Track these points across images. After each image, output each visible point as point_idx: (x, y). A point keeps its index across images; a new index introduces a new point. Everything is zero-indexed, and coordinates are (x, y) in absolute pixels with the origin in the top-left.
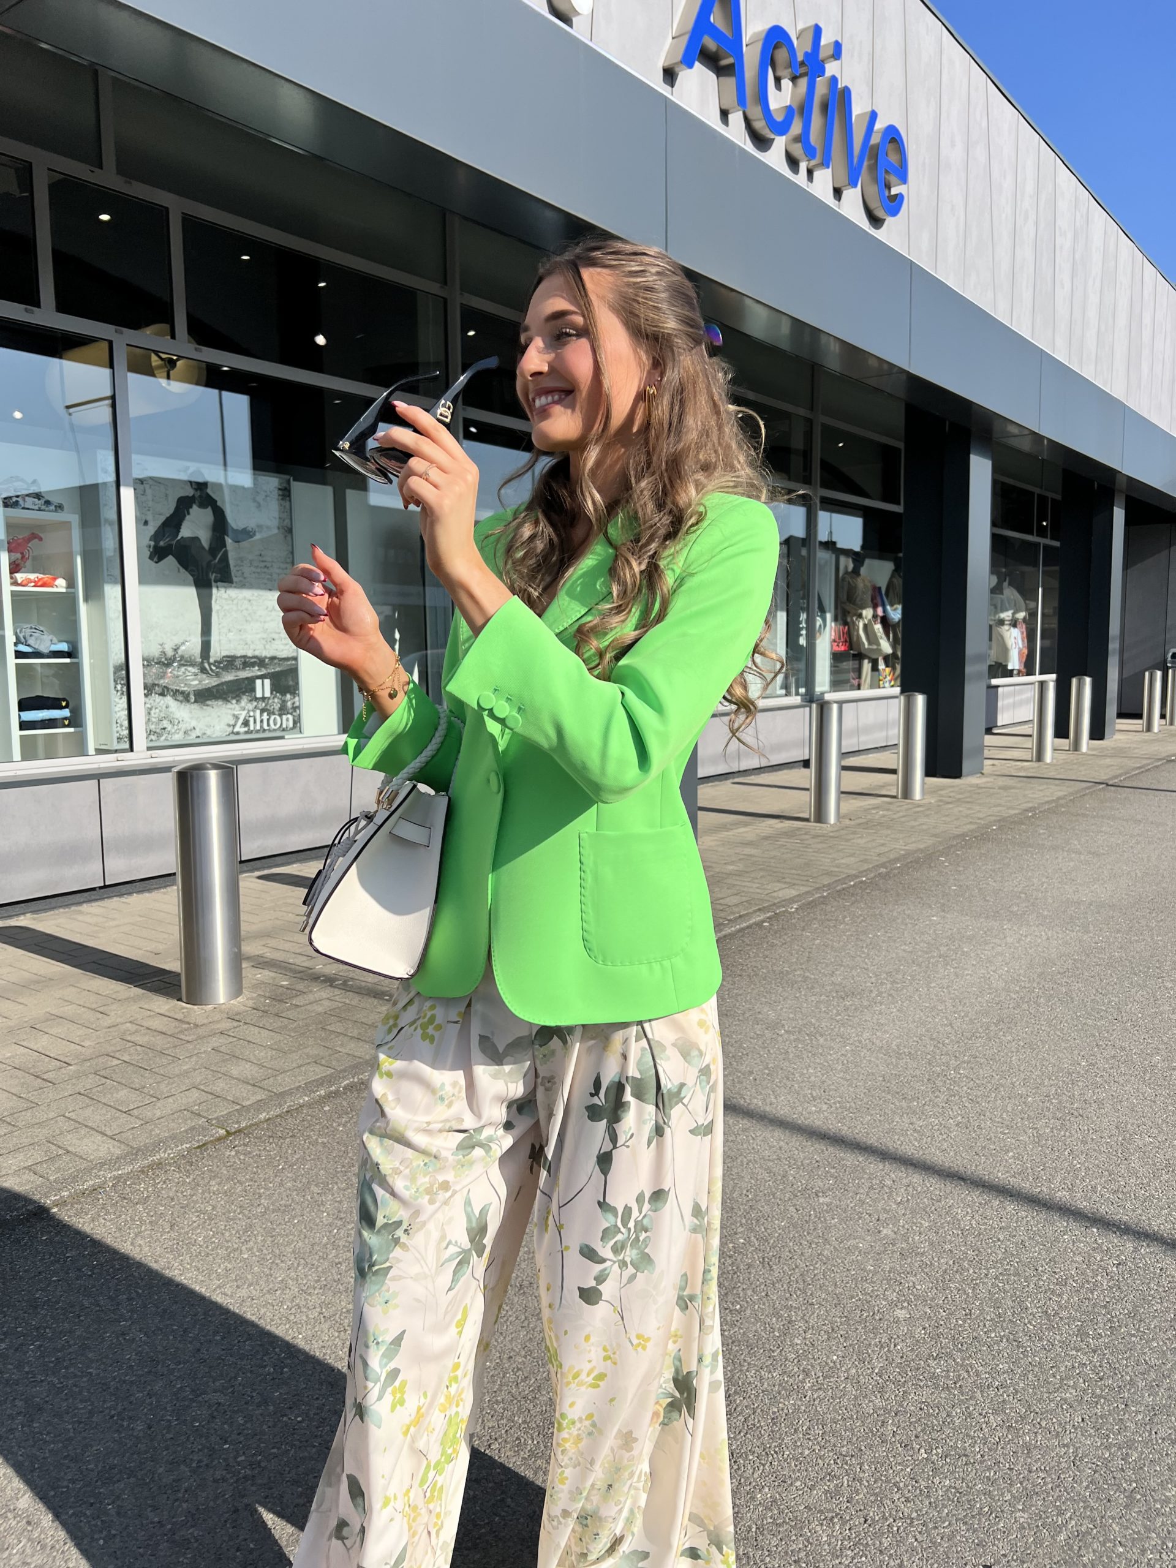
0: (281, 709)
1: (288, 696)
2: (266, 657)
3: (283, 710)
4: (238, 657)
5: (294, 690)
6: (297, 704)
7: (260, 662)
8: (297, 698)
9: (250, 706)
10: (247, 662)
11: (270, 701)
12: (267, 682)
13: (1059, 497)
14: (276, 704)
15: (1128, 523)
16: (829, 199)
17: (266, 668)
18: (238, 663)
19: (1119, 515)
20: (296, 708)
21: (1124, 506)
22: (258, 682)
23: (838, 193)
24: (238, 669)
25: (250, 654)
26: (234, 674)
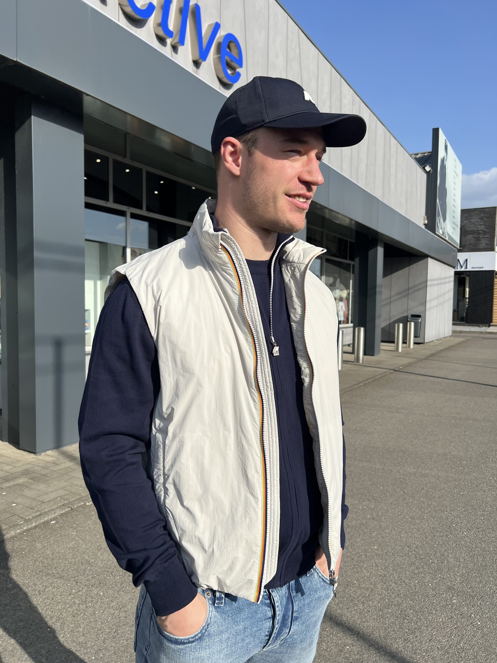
13: (354, 241)
15: (386, 256)
16: (190, 68)
19: (380, 251)
21: (383, 246)
23: (197, 64)
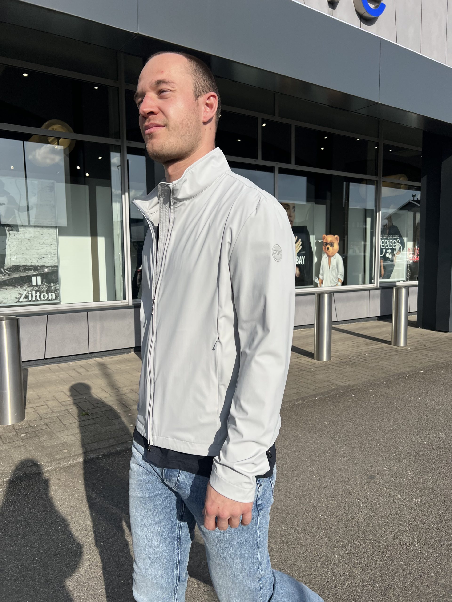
0: (47, 290)
1: (52, 284)
2: (38, 266)
3: (49, 291)
4: (21, 266)
5: (56, 281)
6: (58, 288)
7: (35, 268)
8: (57, 285)
9: (29, 289)
10: (27, 268)
11: (41, 287)
12: (39, 278)
14: (45, 288)
16: (325, 10)
17: (37, 271)
18: (21, 269)
20: (56, 290)
22: (34, 278)
23: (332, 4)
24: (21, 272)
25: (29, 264)
26: (19, 274)
